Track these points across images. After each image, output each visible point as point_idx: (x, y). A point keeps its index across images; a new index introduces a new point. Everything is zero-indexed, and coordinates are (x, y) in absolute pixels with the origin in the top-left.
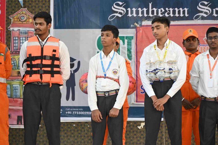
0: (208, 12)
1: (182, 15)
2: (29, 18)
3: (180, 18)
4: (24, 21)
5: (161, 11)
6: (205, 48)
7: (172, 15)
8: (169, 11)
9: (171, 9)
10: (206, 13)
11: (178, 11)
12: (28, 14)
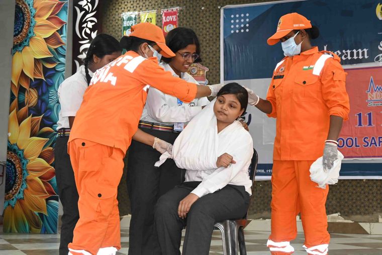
1: (361, 57)
2: (200, 71)
3: (359, 61)
4: (195, 74)
5: (338, 54)
7: (349, 58)
8: (347, 53)
9: (349, 51)
11: (357, 53)
12: (199, 66)
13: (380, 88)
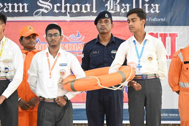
0: (49, 7)
1: (21, 11)
3: (19, 14)
6: (45, 46)
7: (10, 11)
8: (8, 6)
9: (10, 5)
10: (47, 9)
11: (17, 6)
13: (38, 40)
